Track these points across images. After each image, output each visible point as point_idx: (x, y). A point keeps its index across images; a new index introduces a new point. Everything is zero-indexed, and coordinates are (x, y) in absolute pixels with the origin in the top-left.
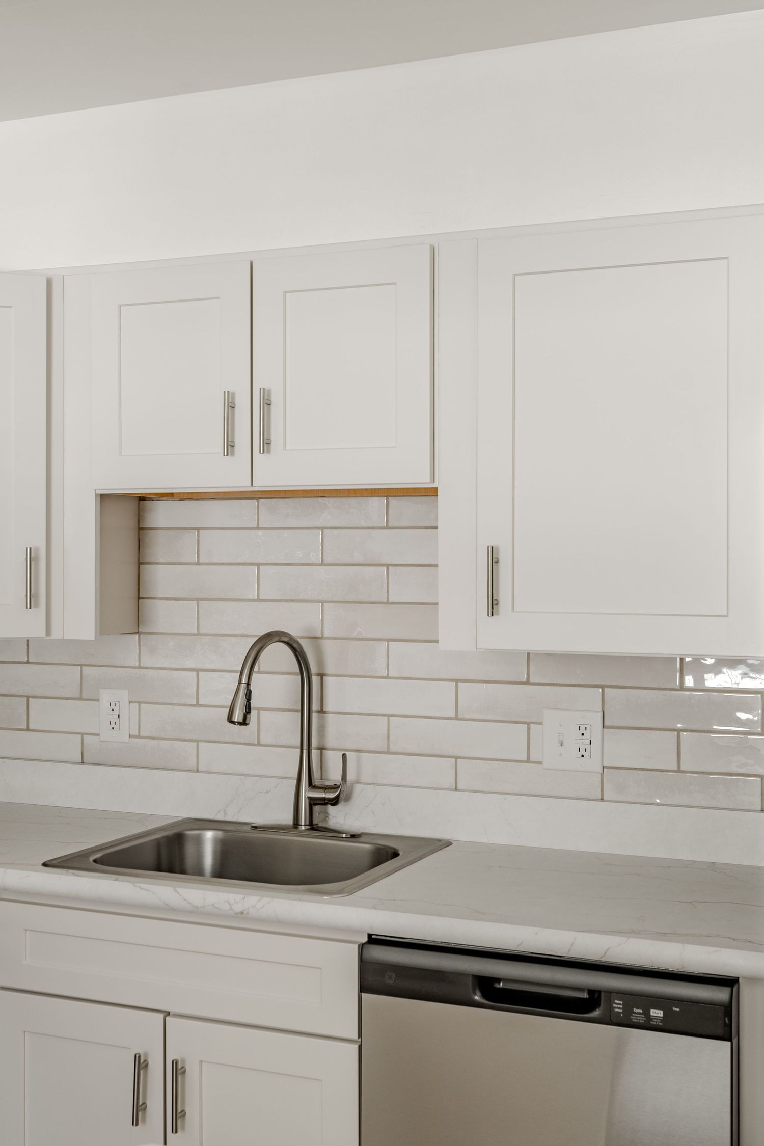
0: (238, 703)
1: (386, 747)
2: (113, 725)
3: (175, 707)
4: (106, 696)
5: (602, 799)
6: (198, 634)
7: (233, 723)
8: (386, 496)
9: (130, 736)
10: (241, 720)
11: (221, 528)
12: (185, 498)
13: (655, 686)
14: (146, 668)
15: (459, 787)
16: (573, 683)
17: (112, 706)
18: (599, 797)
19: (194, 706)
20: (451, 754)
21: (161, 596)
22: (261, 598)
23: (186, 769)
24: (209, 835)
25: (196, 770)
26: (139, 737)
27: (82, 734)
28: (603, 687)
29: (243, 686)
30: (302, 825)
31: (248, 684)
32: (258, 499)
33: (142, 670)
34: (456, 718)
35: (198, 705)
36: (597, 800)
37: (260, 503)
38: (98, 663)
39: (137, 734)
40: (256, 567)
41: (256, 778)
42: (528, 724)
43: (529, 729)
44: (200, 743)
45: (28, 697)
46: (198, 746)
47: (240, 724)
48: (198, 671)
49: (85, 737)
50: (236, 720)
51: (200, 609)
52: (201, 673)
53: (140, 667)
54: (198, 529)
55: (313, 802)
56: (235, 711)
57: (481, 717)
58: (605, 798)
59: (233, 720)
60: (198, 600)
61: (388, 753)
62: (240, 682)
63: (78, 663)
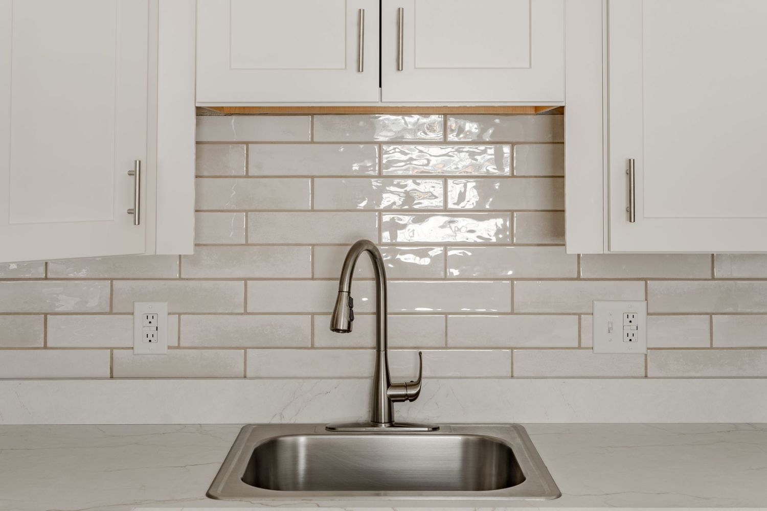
0: (342, 312)
1: (444, 343)
2: (150, 337)
3: (221, 316)
4: (141, 309)
5: (646, 377)
6: (247, 244)
7: (338, 331)
8: (444, 114)
9: (169, 348)
10: (345, 328)
11: (272, 143)
12: (232, 113)
13: (691, 277)
14: (187, 279)
15: (515, 375)
16: (620, 277)
17: (150, 318)
18: (643, 375)
19: (241, 314)
20: (507, 346)
21: (205, 208)
22: (315, 208)
23: (233, 376)
24: (302, 440)
25: (243, 376)
26: (179, 347)
27: (112, 349)
28: (646, 280)
29: (345, 295)
30: (382, 423)
31: (349, 292)
32: (312, 115)
33: (183, 281)
34: (512, 313)
35: (246, 313)
36: (641, 378)
37: (315, 120)
38: (131, 277)
39: (177, 345)
40: (310, 180)
41: (316, 380)
42: (579, 315)
43: (580, 319)
44: (248, 350)
45: (46, 315)
46: (245, 353)
47: (344, 331)
48: (246, 280)
49: (115, 351)
50: (341, 328)
51: (249, 220)
52: (249, 282)
53: (180, 279)
54: (247, 143)
55: (392, 400)
56: (339, 319)
57: (536, 311)
58: (648, 376)
59: (339, 328)
60: (247, 211)
61: (446, 348)
62: (341, 291)
63: (106, 276)
